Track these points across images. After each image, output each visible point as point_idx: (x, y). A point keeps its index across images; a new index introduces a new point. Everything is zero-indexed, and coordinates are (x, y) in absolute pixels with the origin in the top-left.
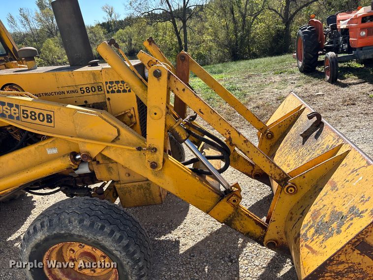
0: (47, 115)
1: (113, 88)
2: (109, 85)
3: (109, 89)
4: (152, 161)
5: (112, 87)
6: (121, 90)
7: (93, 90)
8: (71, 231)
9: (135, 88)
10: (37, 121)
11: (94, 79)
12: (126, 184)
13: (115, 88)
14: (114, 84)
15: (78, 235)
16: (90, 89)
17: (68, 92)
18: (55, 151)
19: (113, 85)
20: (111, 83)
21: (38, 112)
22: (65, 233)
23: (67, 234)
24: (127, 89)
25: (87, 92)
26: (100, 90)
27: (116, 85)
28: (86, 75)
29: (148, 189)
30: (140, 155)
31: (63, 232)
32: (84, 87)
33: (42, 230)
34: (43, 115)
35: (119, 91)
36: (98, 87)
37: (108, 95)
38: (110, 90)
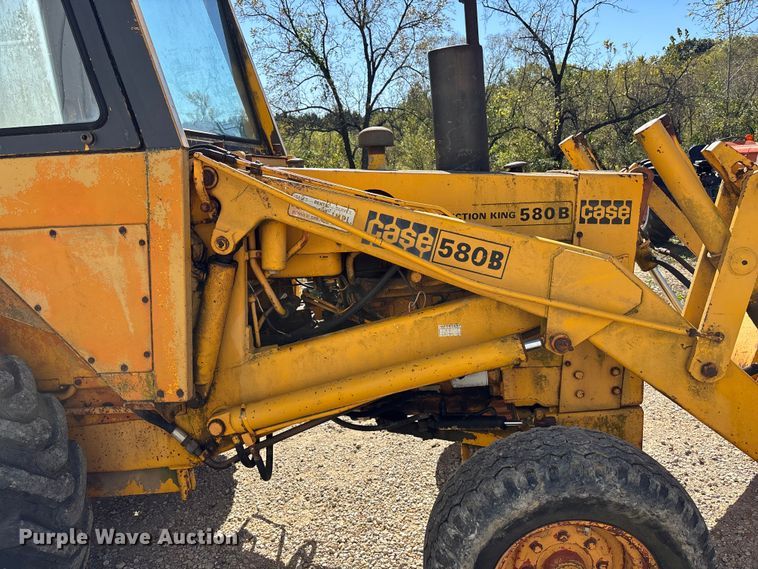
0: (494, 253)
1: (595, 214)
2: (587, 206)
3: (587, 214)
4: (704, 362)
5: (592, 212)
6: (611, 218)
7: (550, 214)
8: (603, 494)
9: (704, 211)
10: (469, 264)
11: (558, 193)
12: (570, 415)
13: (599, 215)
14: (600, 206)
15: (617, 505)
16: (542, 214)
17: (492, 215)
18: (455, 332)
19: (596, 208)
20: (594, 203)
21: (473, 245)
22: (590, 498)
23: (595, 501)
24: (623, 218)
25: (534, 217)
26: (564, 215)
27: (603, 208)
28: (542, 185)
29: (618, 428)
30: (672, 347)
31: (585, 495)
32: (532, 207)
33: (533, 489)
34: (485, 253)
35: (605, 221)
36: (561, 209)
37: (579, 227)
38: (586, 218)
